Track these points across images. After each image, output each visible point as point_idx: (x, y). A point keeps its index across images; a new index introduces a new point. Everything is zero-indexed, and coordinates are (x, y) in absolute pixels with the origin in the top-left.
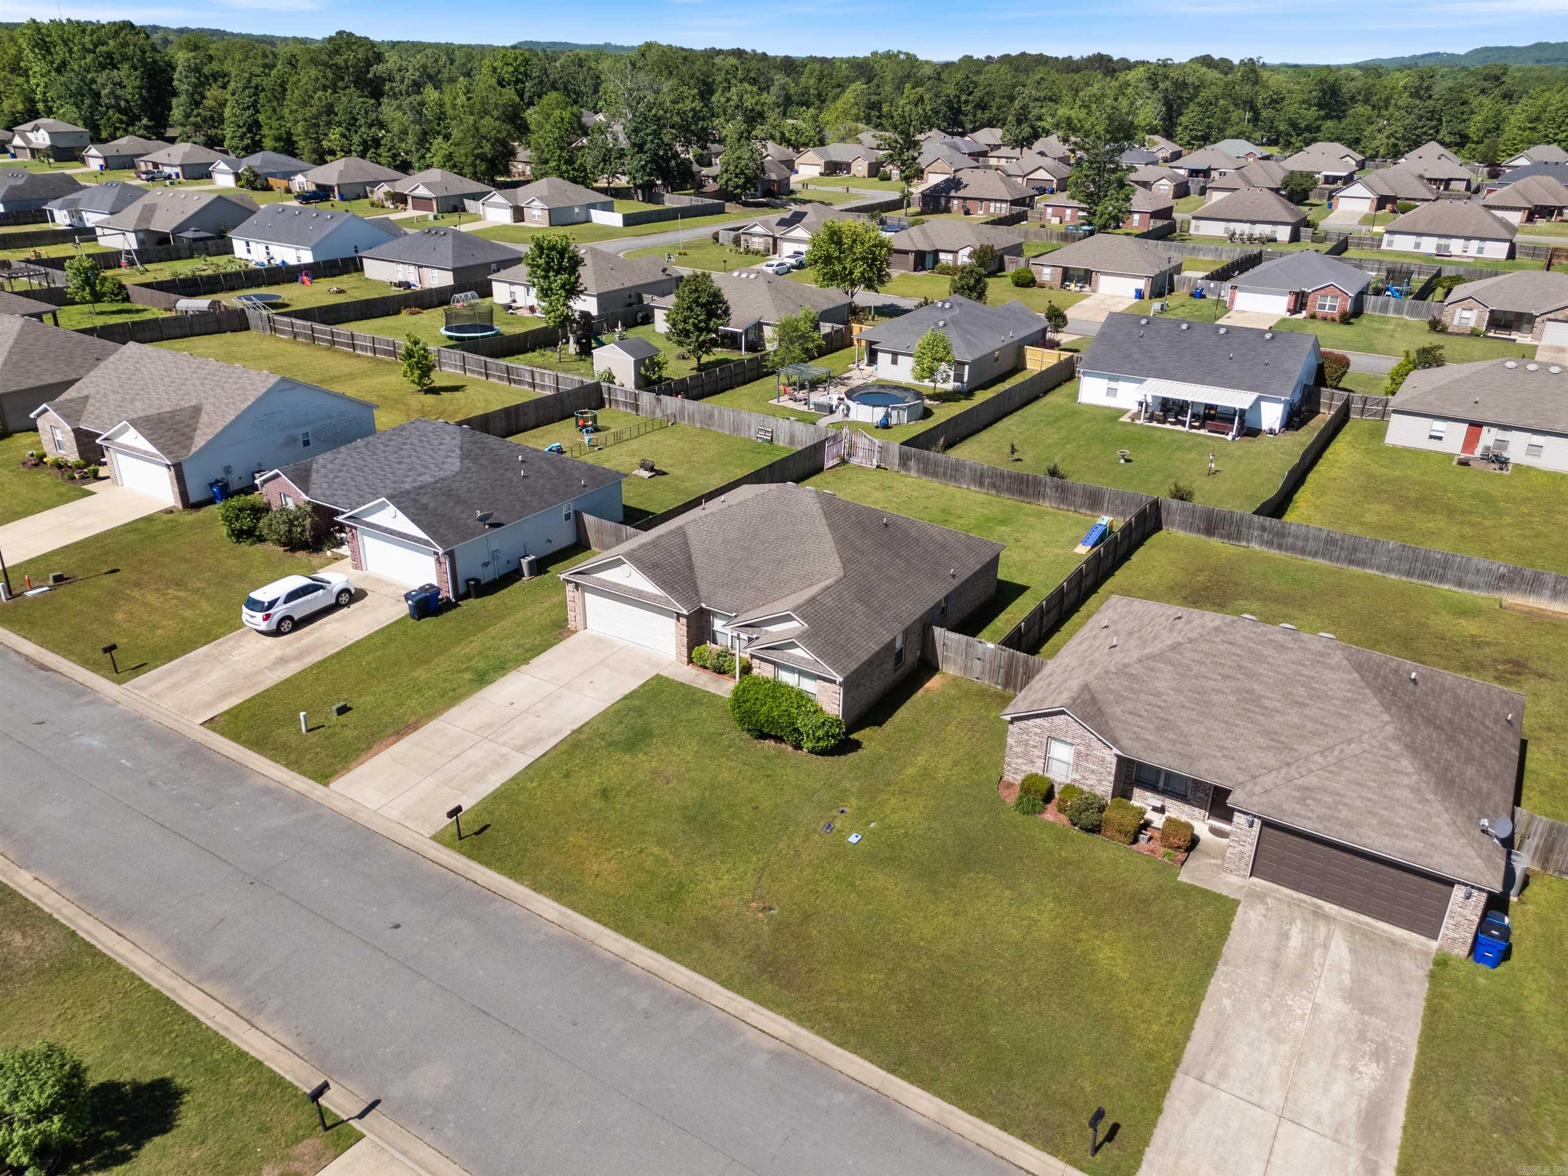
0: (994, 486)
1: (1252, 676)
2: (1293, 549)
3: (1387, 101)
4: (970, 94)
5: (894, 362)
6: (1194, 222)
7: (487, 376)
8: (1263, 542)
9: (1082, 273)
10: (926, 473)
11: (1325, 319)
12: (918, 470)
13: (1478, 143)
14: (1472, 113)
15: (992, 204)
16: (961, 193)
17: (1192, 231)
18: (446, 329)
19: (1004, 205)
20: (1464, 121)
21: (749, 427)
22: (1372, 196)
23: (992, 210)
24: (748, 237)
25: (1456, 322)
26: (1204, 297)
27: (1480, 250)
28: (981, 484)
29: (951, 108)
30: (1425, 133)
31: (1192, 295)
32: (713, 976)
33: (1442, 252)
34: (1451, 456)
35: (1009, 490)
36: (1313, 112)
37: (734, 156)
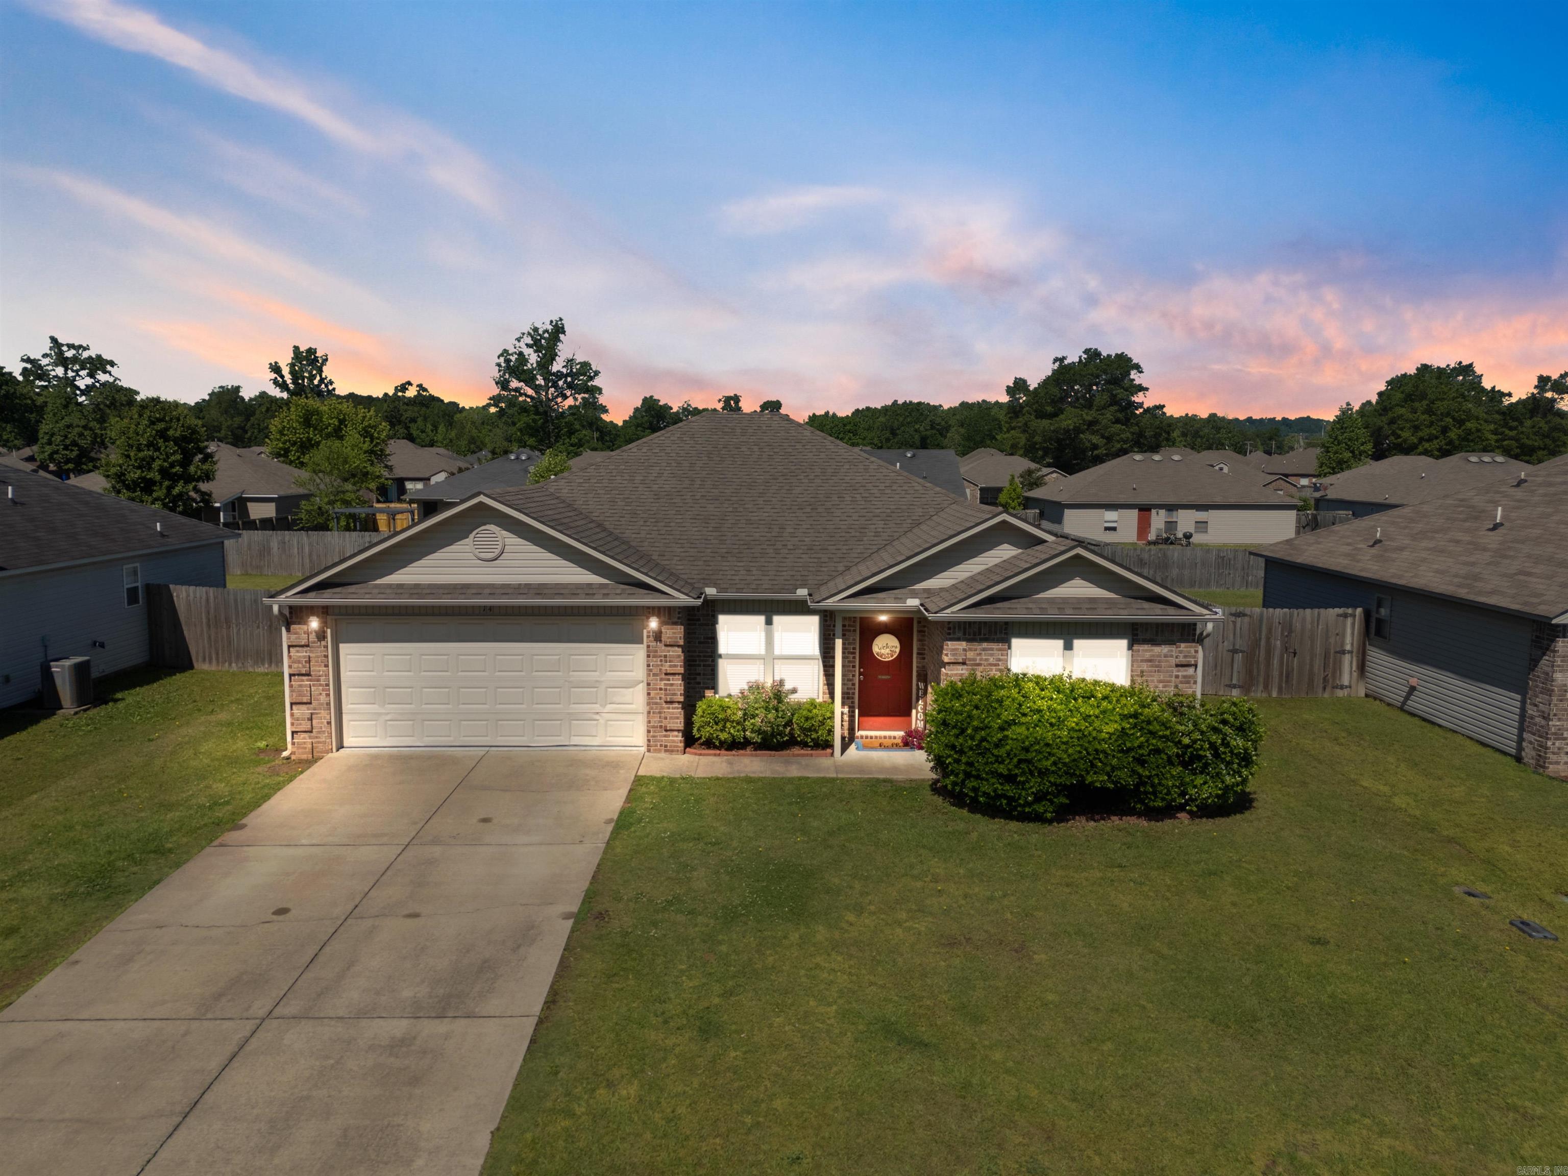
34: (1129, 545)
37: (61, 424)
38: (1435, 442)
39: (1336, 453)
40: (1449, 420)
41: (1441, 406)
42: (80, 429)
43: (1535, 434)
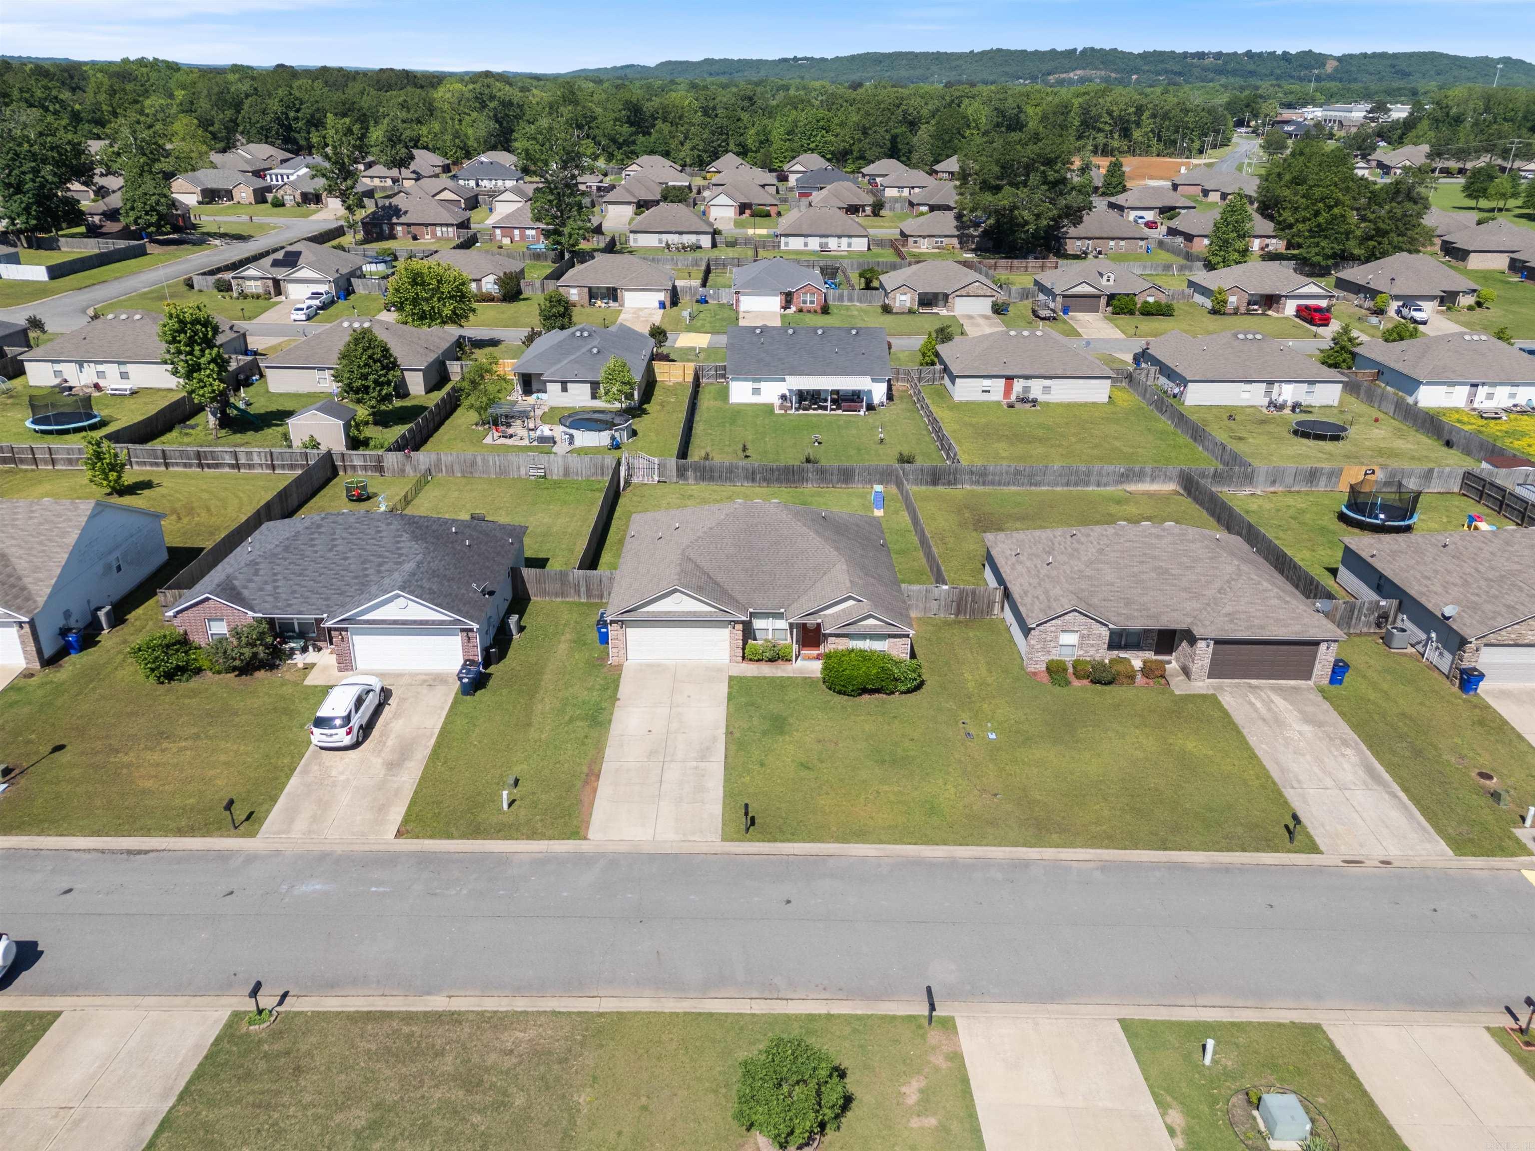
0: (765, 479)
1: (1154, 558)
2: (993, 483)
3: (681, 118)
4: (298, 111)
5: (564, 389)
6: (632, 235)
7: (167, 465)
8: (972, 483)
9: (604, 291)
10: (703, 478)
11: (809, 311)
12: (696, 479)
13: (756, 152)
14: (746, 128)
15: (438, 229)
16: (403, 220)
17: (632, 243)
18: (33, 422)
19: (450, 229)
20: (742, 135)
21: (518, 468)
22: (731, 202)
23: (439, 234)
24: (240, 281)
25: (897, 304)
26: (707, 302)
27: (850, 245)
28: (753, 480)
29: (282, 125)
30: (720, 146)
31: (697, 301)
32: (1016, 844)
33: (824, 249)
34: (998, 403)
35: (778, 480)
36: (626, 129)
37: (139, 192)
38: (1308, 223)
39: (1224, 233)
40: (1321, 205)
41: (1317, 192)
42: (157, 197)
43: (1389, 218)
